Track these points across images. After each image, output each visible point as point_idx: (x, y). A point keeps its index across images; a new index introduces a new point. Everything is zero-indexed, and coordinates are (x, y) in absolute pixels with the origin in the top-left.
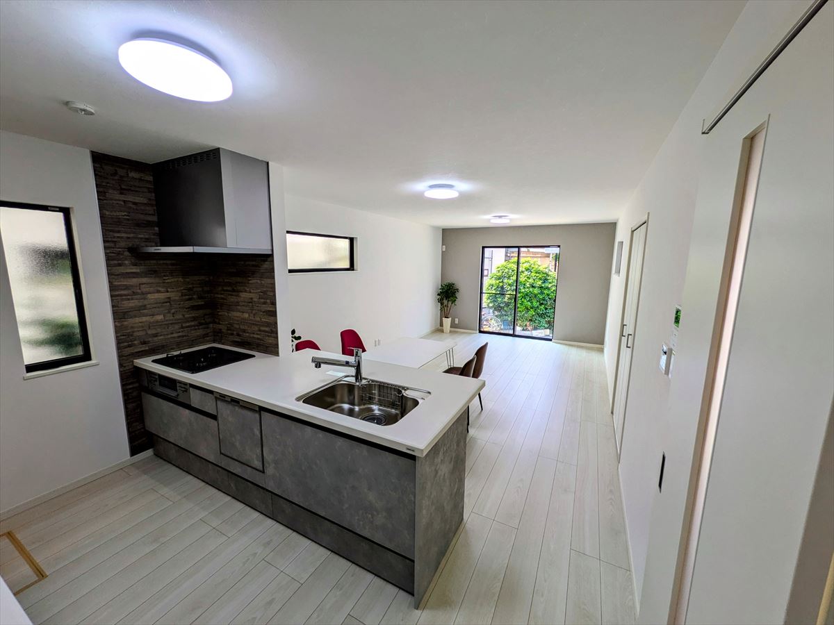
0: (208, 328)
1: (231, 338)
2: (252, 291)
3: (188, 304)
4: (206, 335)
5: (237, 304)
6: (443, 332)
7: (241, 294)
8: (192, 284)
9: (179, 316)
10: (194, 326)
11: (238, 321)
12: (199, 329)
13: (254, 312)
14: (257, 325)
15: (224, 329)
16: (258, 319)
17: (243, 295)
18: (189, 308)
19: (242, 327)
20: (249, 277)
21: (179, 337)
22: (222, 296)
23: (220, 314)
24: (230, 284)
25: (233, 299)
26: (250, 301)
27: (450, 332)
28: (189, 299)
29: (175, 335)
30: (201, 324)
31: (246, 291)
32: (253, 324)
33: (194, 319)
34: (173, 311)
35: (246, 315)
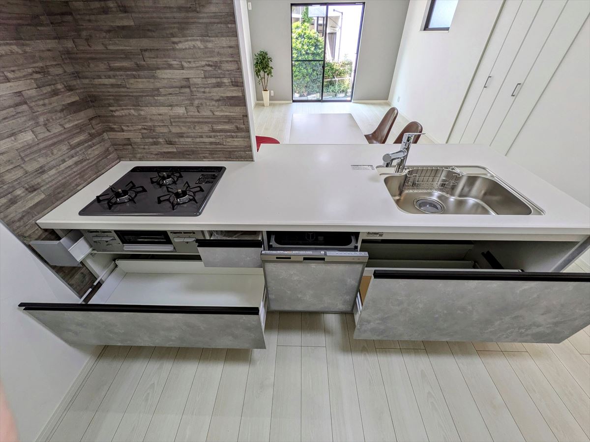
0: (103, 140)
1: (155, 149)
2: (185, 65)
3: (58, 102)
4: (107, 152)
5: (156, 92)
6: (264, 106)
7: (160, 74)
8: (42, 59)
9: (56, 129)
10: (85, 141)
11: (162, 121)
12: (94, 145)
13: (196, 102)
14: (206, 122)
15: (136, 137)
16: (208, 113)
17: (165, 74)
18: (62, 110)
19: (175, 130)
20: (173, 35)
21: (76, 164)
22: (112, 81)
23: (117, 114)
24: (127, 56)
25: (141, 84)
26: (184, 83)
27: (270, 105)
28: (55, 93)
29: (70, 162)
30: (93, 137)
31: (170, 67)
32: (199, 122)
33: (80, 129)
34: (41, 120)
35: (181, 111)
